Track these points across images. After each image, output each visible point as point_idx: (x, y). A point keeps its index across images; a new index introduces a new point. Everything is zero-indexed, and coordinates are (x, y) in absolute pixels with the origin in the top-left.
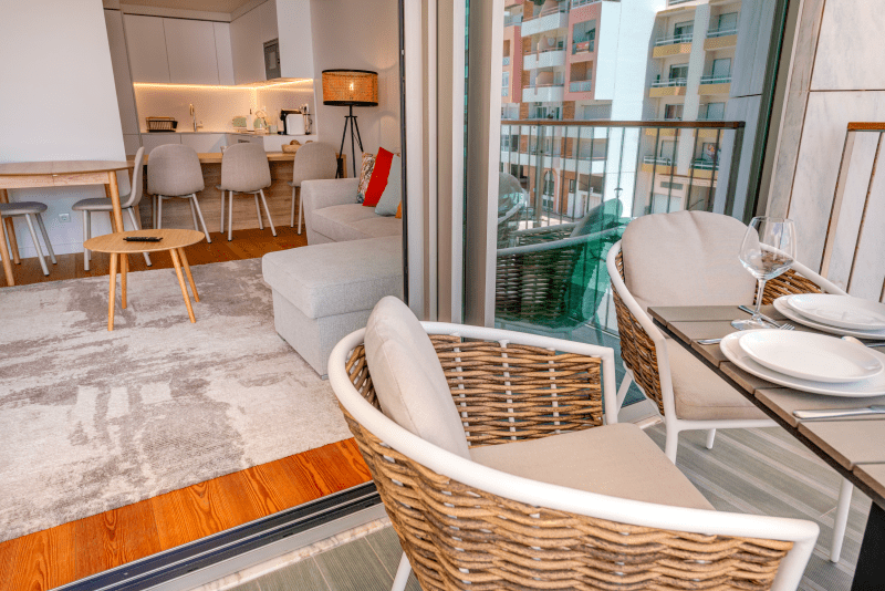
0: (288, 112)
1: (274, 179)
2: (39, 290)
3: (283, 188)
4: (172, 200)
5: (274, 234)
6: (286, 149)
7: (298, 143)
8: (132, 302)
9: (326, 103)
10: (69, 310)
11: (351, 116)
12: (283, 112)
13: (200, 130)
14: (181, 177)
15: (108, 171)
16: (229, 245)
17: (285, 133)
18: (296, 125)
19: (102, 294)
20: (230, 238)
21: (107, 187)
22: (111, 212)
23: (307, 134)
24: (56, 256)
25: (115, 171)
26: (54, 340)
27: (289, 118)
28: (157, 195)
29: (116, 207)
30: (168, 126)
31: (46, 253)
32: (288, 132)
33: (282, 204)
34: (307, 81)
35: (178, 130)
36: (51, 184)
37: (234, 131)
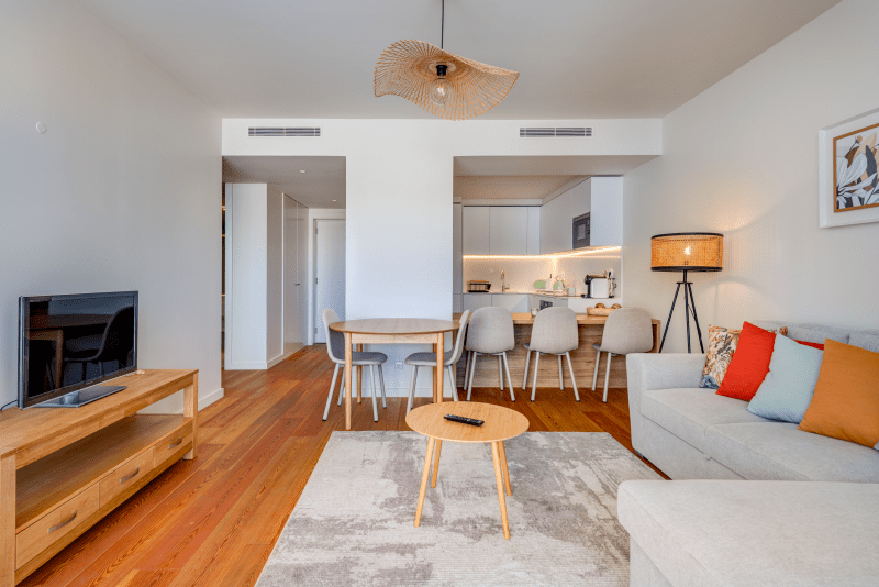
0: (593, 277)
1: (581, 342)
2: (367, 440)
3: (588, 349)
4: (484, 356)
5: (578, 398)
6: (592, 312)
7: (604, 307)
8: (442, 477)
9: (655, 269)
10: (384, 477)
11: (685, 281)
12: (588, 277)
13: (507, 291)
14: (495, 337)
15: (438, 332)
16: (532, 406)
17: (589, 296)
18: (600, 289)
19: (415, 457)
20: (533, 399)
21: (434, 346)
22: (435, 369)
23: (610, 297)
24: (387, 399)
25: (443, 332)
26: (362, 526)
27: (593, 283)
28: (472, 352)
29: (439, 364)
30: (483, 288)
31: (379, 395)
32: (592, 295)
33: (584, 366)
34: (612, 249)
35: (490, 291)
36: (391, 342)
37: (534, 292)
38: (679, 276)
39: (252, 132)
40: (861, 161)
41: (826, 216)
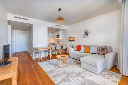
6: (62, 45)
12: (59, 41)
38: (71, 41)
39: (14, 17)
40: (85, 33)
41: (82, 37)
